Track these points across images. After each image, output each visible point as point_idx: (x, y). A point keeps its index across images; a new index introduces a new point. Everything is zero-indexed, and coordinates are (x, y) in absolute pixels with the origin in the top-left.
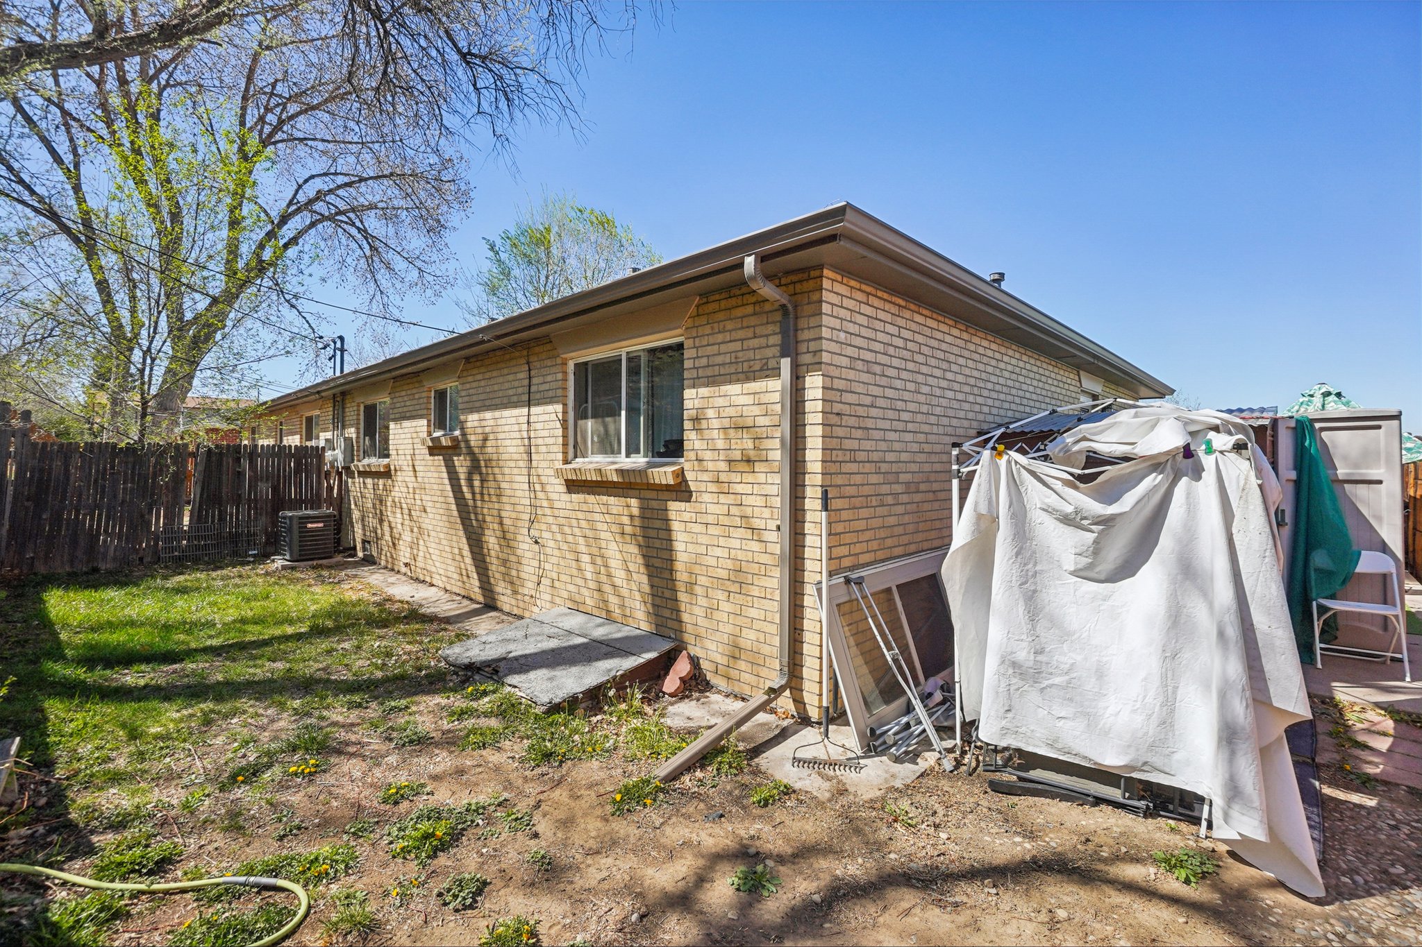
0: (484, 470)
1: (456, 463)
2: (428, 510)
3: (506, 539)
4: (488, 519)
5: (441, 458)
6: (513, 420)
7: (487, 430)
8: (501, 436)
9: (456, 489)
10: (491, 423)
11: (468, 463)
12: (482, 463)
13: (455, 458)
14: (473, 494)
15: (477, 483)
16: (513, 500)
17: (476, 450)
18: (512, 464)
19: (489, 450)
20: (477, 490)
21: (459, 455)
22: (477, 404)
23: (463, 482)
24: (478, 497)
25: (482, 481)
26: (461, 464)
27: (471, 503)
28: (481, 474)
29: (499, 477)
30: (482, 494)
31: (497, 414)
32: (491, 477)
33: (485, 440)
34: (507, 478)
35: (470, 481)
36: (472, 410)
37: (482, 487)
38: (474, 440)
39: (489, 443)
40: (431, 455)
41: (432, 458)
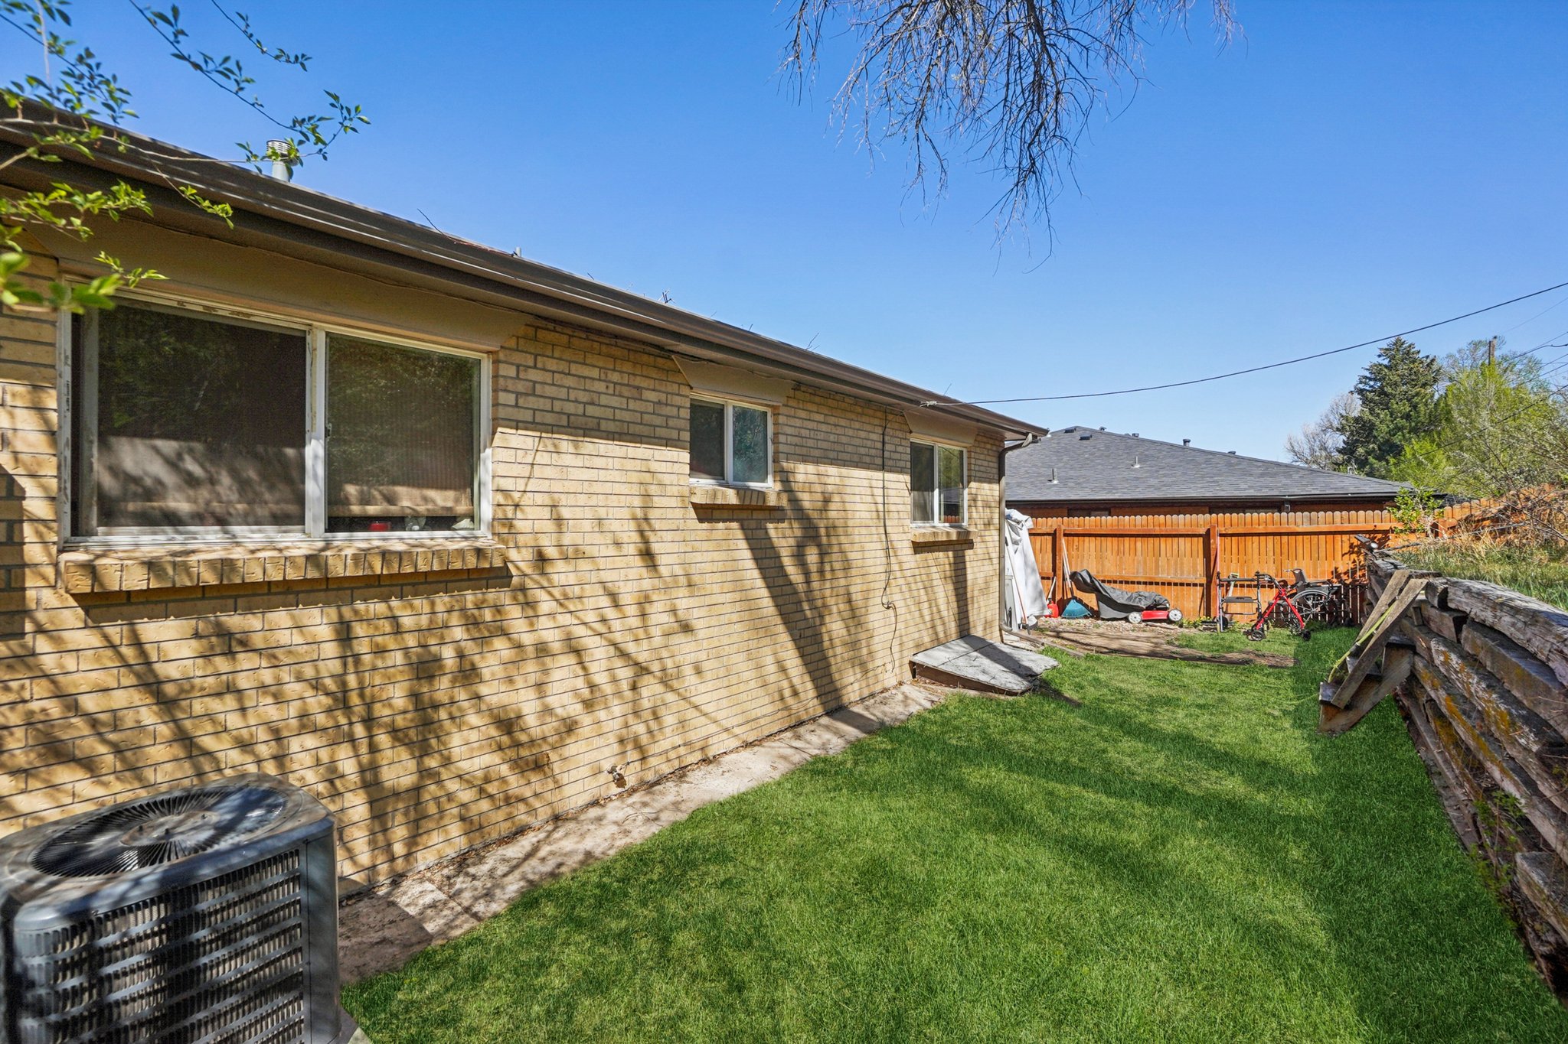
0: (824, 540)
1: (772, 533)
3: (854, 617)
4: (831, 601)
5: (735, 525)
6: (865, 483)
7: (830, 488)
8: (847, 498)
9: (773, 572)
10: (837, 481)
11: (798, 533)
12: (823, 531)
13: (770, 526)
14: (807, 574)
15: (812, 556)
16: (863, 572)
17: (814, 515)
18: (864, 531)
19: (832, 514)
20: (813, 568)
21: (782, 520)
22: (816, 453)
23: (788, 562)
24: (815, 576)
25: (822, 554)
26: (782, 536)
27: (801, 588)
28: (819, 545)
29: (847, 547)
30: (821, 572)
31: (844, 471)
32: (836, 549)
33: (827, 501)
34: (857, 547)
35: (799, 557)
36: (805, 459)
37: (822, 563)
38: (807, 500)
39: (832, 506)
40: (701, 520)
41: (705, 525)
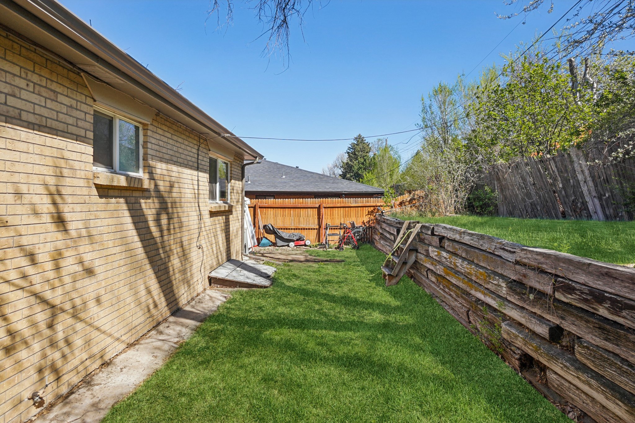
0: (170, 210)
1: (143, 206)
2: (98, 270)
3: (184, 256)
4: (173, 247)
5: (122, 200)
6: (190, 177)
7: (173, 179)
8: (181, 185)
9: (143, 231)
10: (177, 175)
11: (157, 206)
12: (169, 205)
13: (142, 201)
14: (161, 231)
15: (164, 221)
16: (188, 228)
17: (165, 195)
18: (189, 205)
19: (174, 195)
20: (165, 227)
21: (148, 198)
22: (167, 157)
23: (152, 224)
24: (165, 232)
25: (169, 219)
26: (149, 208)
27: (158, 240)
28: (168, 214)
29: (181, 214)
30: (169, 230)
31: (181, 169)
32: (176, 215)
33: (172, 186)
34: (185, 214)
35: (158, 220)
36: (161, 160)
37: (169, 224)
38: (163, 186)
39: (175, 190)
40: (101, 196)
41: (103, 200)
